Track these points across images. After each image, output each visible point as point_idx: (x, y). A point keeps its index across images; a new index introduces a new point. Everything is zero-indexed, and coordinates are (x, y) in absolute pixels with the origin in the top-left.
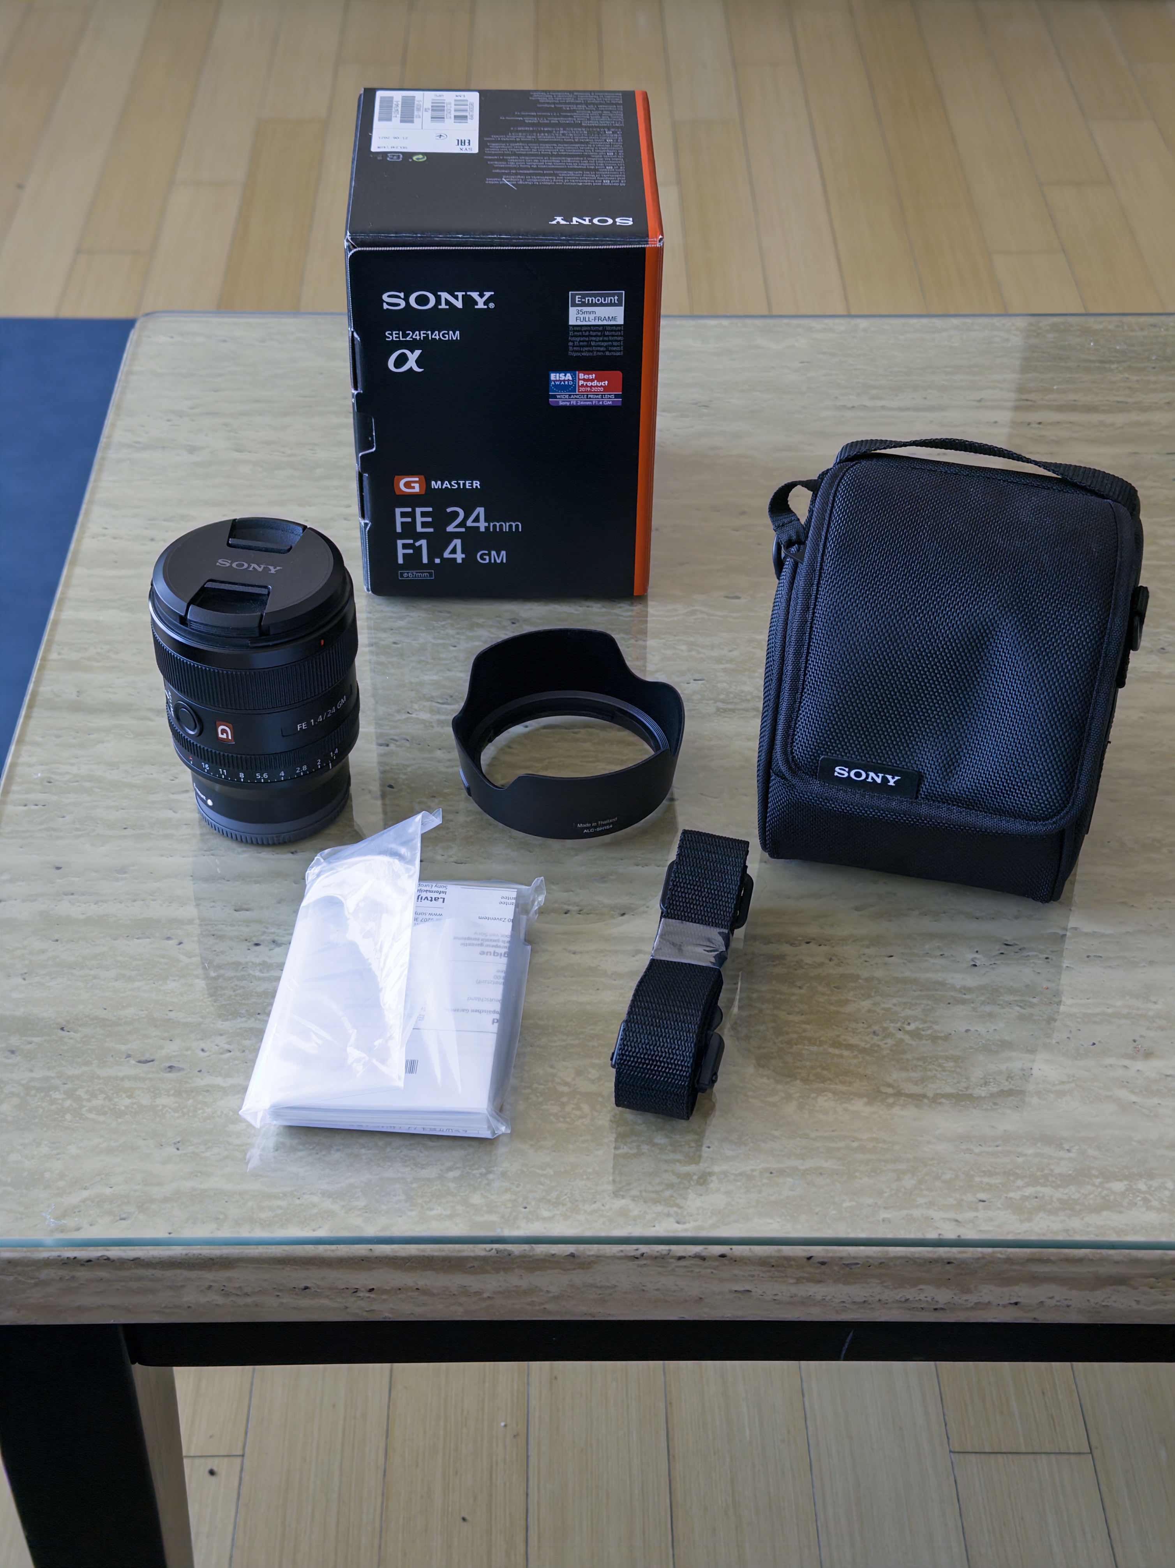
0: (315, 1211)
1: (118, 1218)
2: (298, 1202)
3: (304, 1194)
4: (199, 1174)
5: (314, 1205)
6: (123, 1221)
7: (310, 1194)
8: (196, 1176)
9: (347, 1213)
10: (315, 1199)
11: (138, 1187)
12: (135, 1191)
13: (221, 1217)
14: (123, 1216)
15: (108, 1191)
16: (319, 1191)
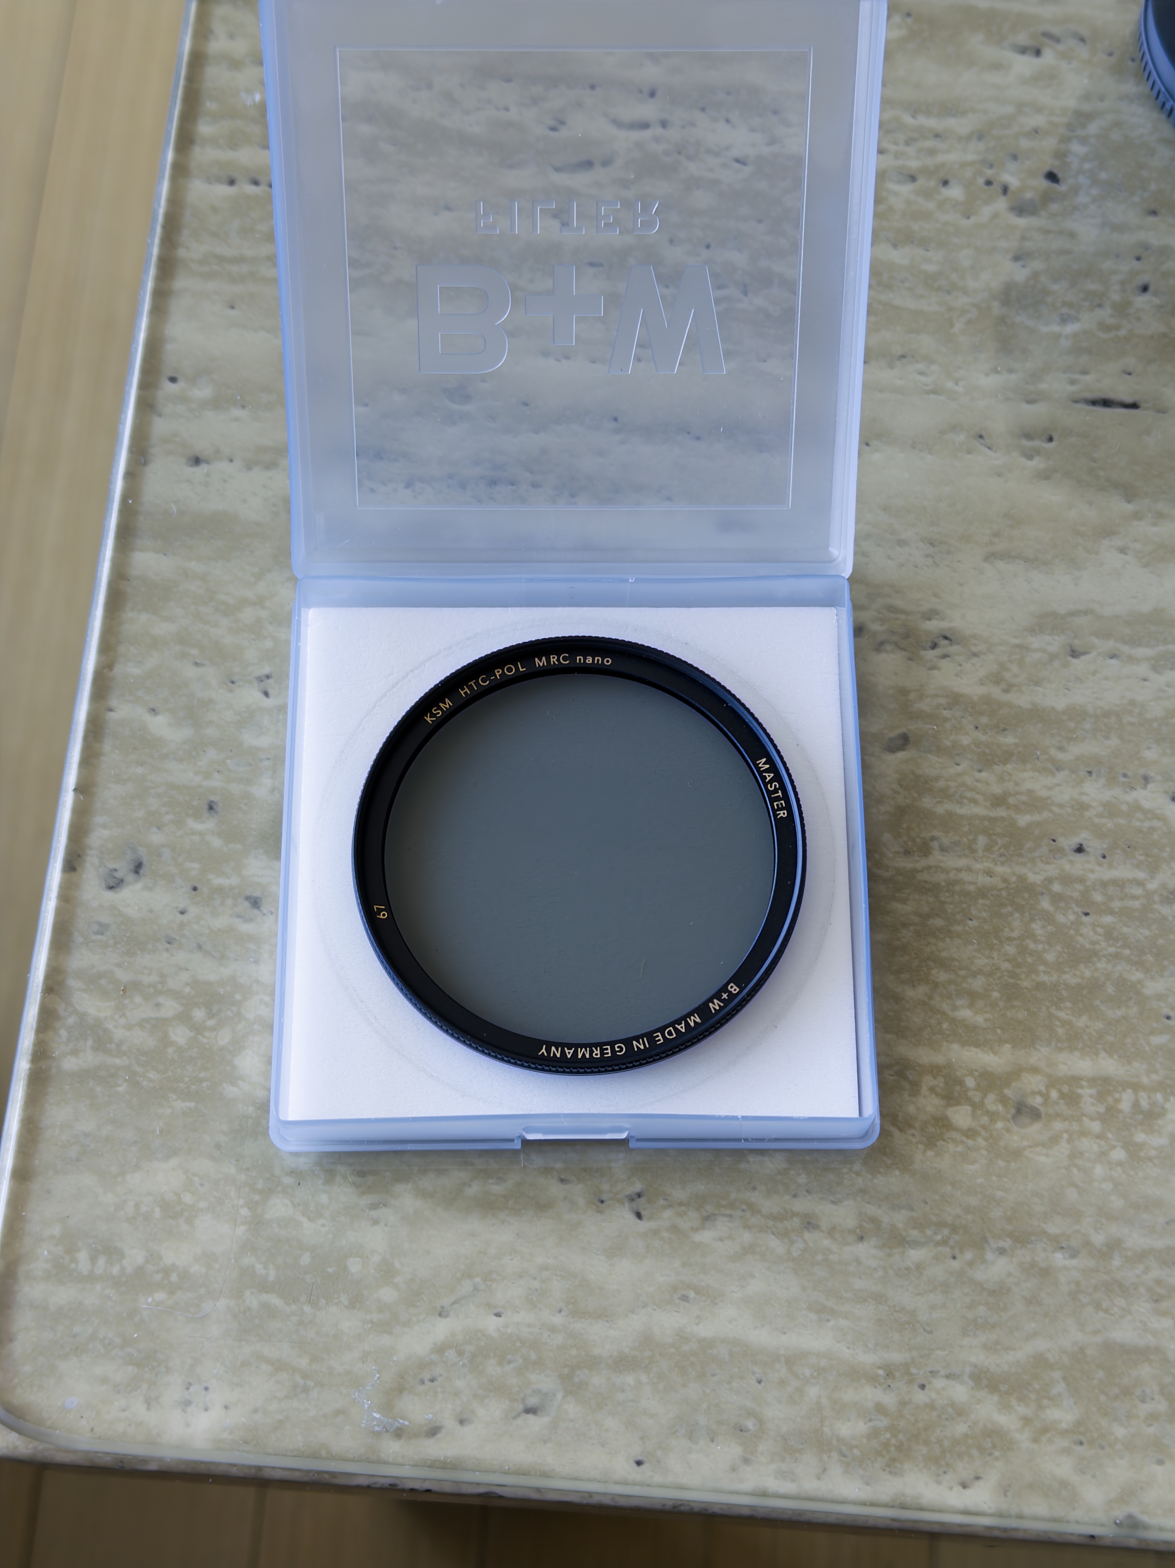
0: (961, 1428)
1: (521, 1407)
2: (920, 1397)
3: (933, 1373)
4: (692, 1294)
5: (960, 1411)
6: (530, 1416)
7: (947, 1377)
8: (685, 1298)
9: (1035, 1440)
10: (960, 1392)
11: (558, 1320)
12: (553, 1329)
13: (750, 1424)
14: (533, 1401)
15: (491, 1325)
16: (968, 1369)
